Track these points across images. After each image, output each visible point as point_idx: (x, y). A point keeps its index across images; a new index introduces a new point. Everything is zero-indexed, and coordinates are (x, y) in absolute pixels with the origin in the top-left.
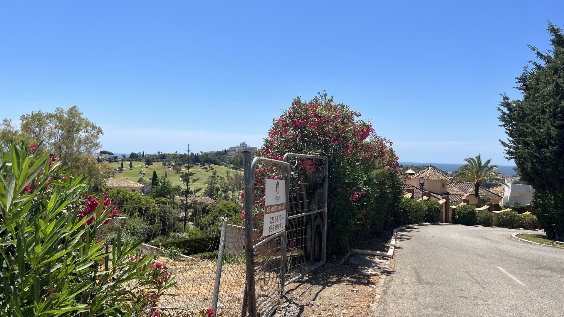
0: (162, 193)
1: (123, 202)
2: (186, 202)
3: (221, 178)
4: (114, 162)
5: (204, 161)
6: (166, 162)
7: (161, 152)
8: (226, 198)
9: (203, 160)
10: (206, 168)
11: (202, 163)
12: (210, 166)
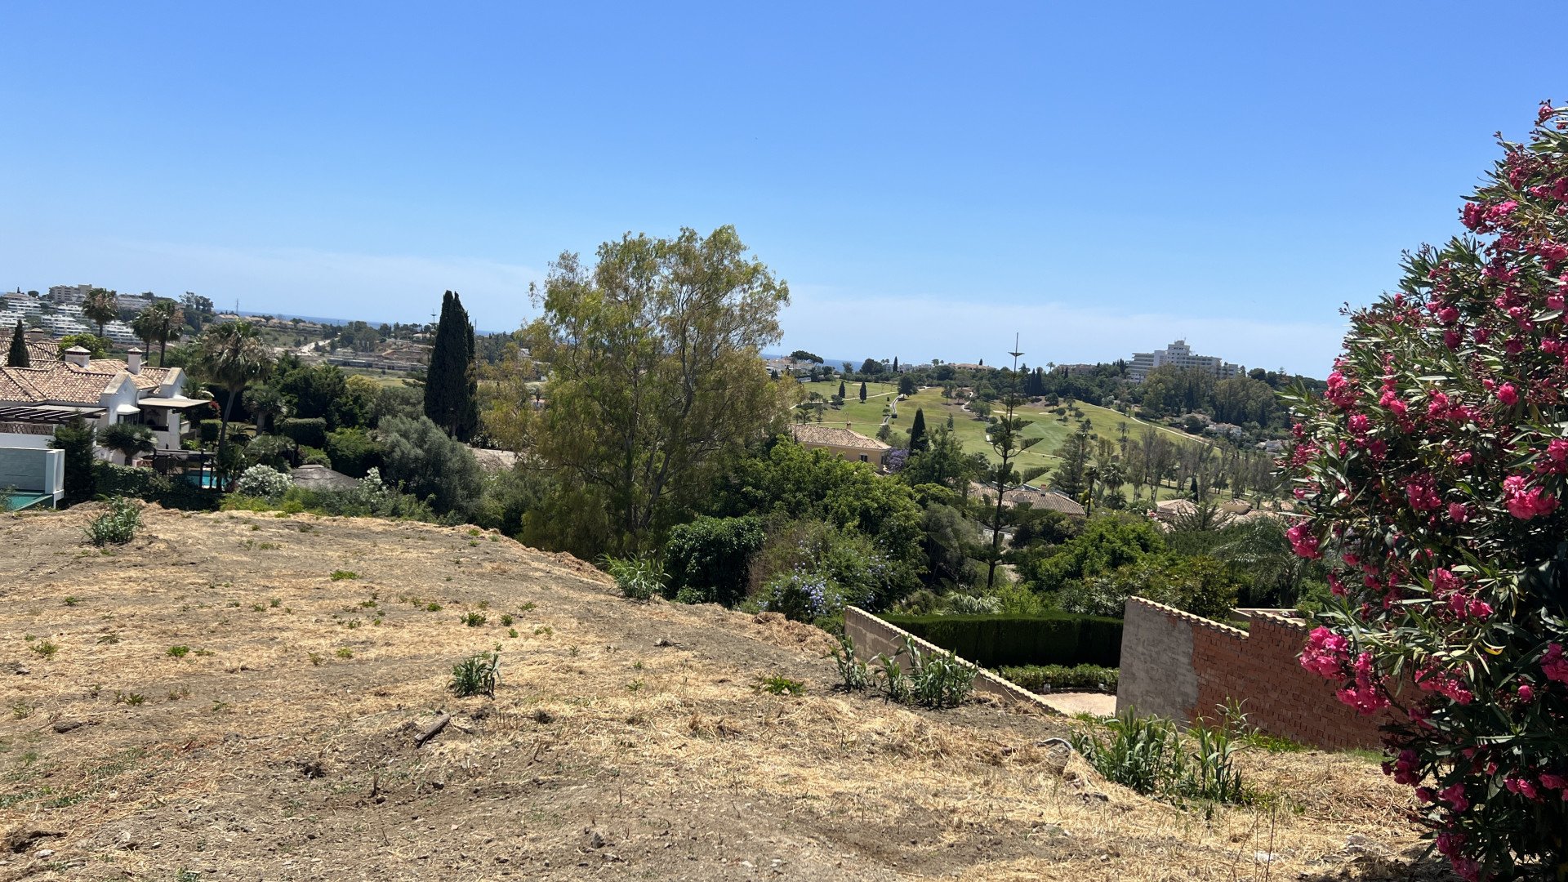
0: (934, 470)
1: (826, 487)
2: (1000, 503)
3: (1103, 442)
4: (823, 380)
5: (1056, 391)
6: (952, 387)
7: (942, 362)
8: (1116, 502)
9: (1053, 388)
10: (1061, 412)
11: (1050, 395)
12: (1074, 405)
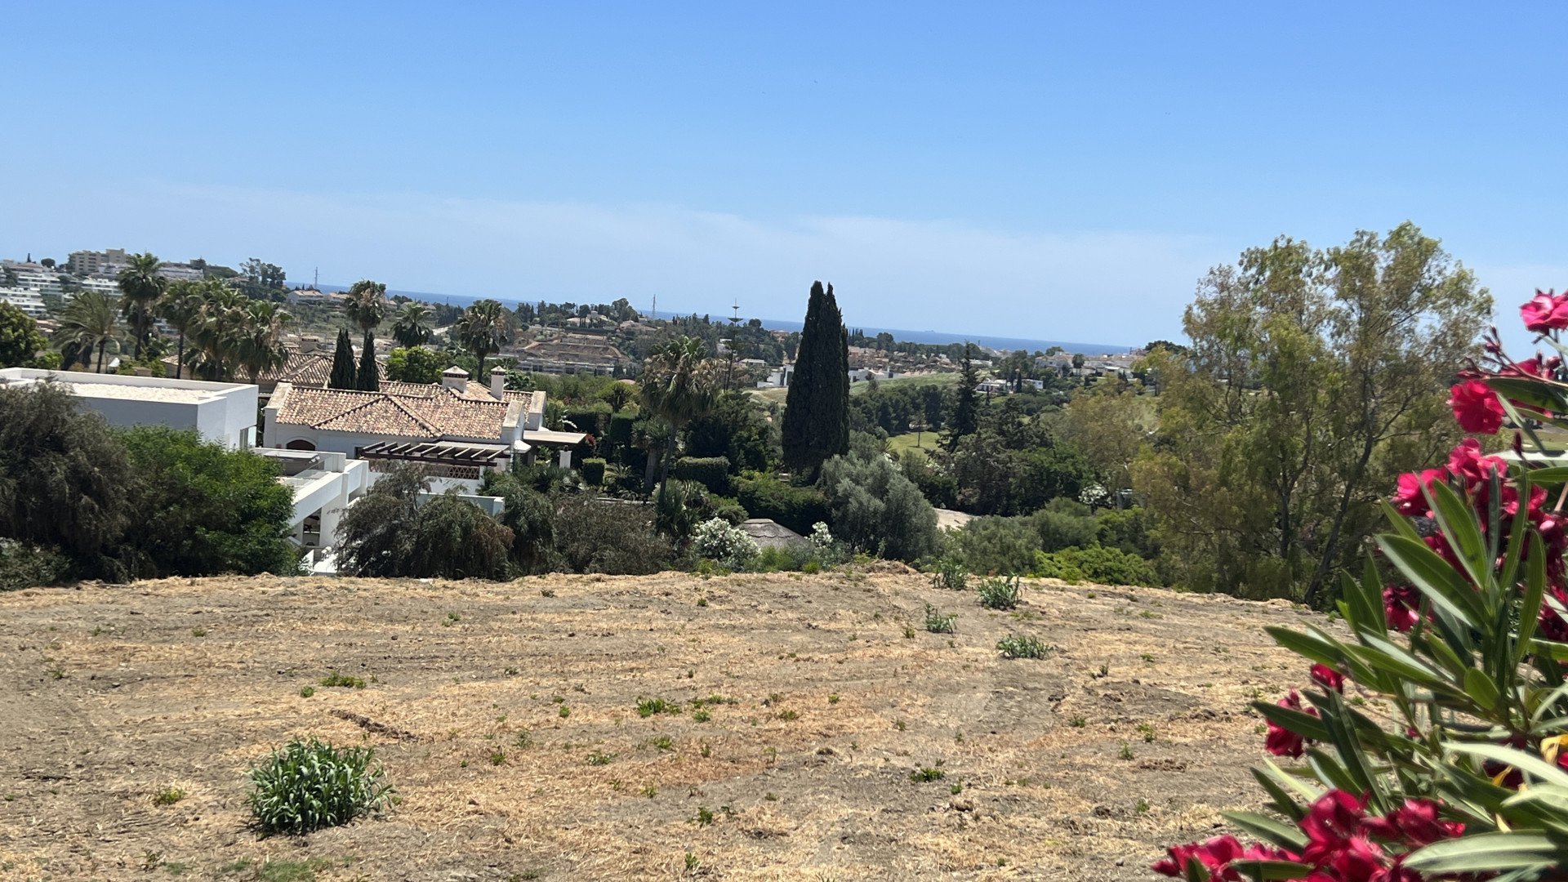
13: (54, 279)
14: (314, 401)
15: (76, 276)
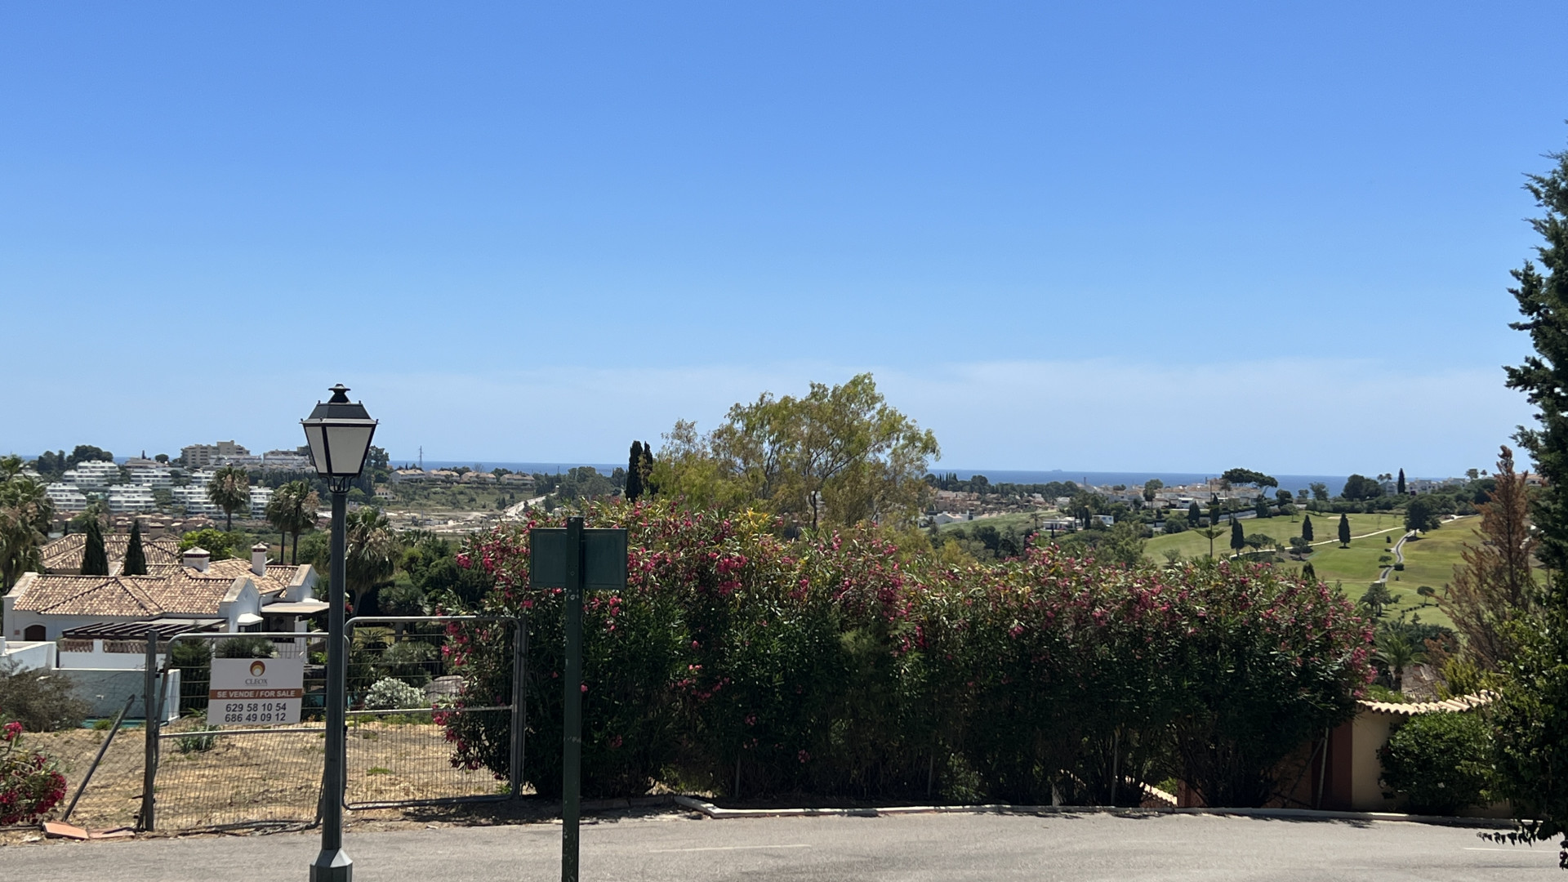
4: (1276, 514)
13: (165, 474)
14: (54, 587)
15: (188, 470)
